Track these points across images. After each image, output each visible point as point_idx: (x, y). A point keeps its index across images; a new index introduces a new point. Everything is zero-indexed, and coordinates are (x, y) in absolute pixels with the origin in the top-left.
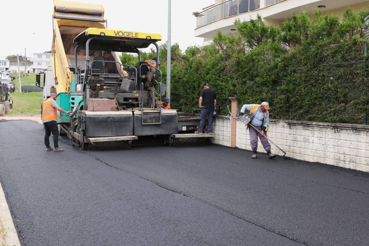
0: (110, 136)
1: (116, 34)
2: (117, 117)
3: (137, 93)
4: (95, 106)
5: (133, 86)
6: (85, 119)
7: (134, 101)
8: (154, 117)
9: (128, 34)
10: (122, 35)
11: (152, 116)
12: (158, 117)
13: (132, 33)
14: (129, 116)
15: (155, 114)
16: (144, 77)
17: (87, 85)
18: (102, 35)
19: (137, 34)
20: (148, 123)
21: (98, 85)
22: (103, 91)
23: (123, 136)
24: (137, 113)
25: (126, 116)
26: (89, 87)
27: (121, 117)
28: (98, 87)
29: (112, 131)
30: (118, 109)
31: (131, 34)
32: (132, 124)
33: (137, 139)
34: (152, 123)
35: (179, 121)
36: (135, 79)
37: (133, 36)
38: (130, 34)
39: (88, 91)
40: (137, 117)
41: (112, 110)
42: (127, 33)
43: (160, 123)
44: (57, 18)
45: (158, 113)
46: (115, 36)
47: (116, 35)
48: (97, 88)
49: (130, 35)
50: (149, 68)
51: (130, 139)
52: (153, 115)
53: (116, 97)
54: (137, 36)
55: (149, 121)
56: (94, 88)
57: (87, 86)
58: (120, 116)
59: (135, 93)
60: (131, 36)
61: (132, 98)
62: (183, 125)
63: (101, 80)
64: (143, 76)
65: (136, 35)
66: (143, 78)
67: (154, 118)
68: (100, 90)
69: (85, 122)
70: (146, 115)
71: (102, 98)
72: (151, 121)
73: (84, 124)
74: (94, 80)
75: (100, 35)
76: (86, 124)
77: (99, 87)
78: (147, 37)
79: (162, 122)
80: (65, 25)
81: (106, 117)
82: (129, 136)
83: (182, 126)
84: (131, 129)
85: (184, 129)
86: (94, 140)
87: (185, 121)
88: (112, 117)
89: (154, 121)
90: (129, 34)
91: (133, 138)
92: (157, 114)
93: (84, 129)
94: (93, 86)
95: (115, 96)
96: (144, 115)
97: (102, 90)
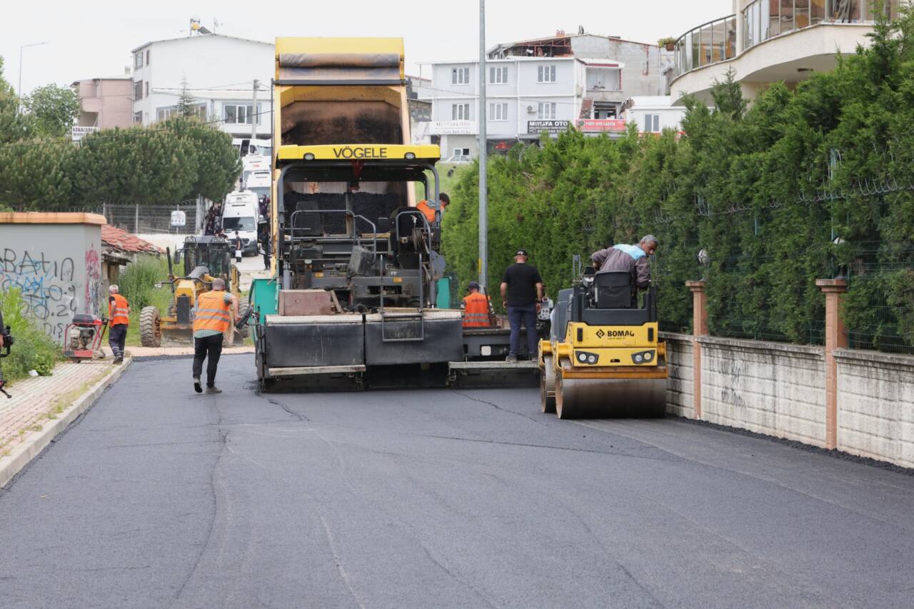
0: (316, 364)
1: (338, 153)
2: (329, 326)
3: (397, 276)
4: (287, 305)
5: (368, 262)
6: (265, 330)
7: (393, 292)
8: (410, 327)
9: (363, 152)
10: (351, 156)
11: (405, 324)
12: (418, 326)
13: (373, 149)
14: (354, 324)
15: (411, 319)
16: (405, 240)
17: (285, 263)
18: (309, 158)
19: (383, 151)
20: (397, 338)
21: (308, 261)
22: (321, 275)
23: (342, 365)
24: (371, 319)
25: (349, 324)
26: (289, 267)
27: (338, 326)
28: (308, 265)
29: (320, 355)
30: (335, 311)
31: (371, 151)
32: (360, 340)
33: (365, 370)
34: (405, 337)
35: (465, 336)
36: (373, 247)
37: (375, 155)
38: (367, 151)
39: (286, 273)
40: (372, 327)
41: (323, 312)
42: (362, 150)
43: (422, 339)
44: (282, 85)
45: (419, 319)
46: (335, 157)
47: (338, 156)
48: (306, 267)
49: (367, 155)
50: (415, 221)
51: (349, 371)
52: (407, 322)
53: (351, 285)
54: (383, 155)
55: (399, 335)
56: (298, 269)
57: (286, 266)
58: (336, 324)
59: (393, 276)
60: (371, 155)
61: (389, 286)
62: (483, 343)
63: (315, 251)
64: (403, 238)
65: (381, 152)
66: (403, 242)
67: (408, 328)
68: (314, 271)
69: (264, 336)
70: (393, 323)
71: (317, 288)
72: (402, 334)
73: (263, 340)
74: (298, 252)
75: (304, 159)
76: (267, 340)
77: (311, 266)
78: (406, 155)
79: (427, 336)
80: (304, 99)
81: (308, 326)
82: (354, 364)
83: (481, 346)
84: (359, 350)
85: (486, 351)
86: (277, 372)
87: (486, 335)
88: (320, 327)
89: (408, 334)
90: (366, 153)
91: (356, 368)
92: (417, 319)
93: (263, 351)
94: (298, 265)
95: (349, 284)
96: (385, 321)
97: (320, 271)
